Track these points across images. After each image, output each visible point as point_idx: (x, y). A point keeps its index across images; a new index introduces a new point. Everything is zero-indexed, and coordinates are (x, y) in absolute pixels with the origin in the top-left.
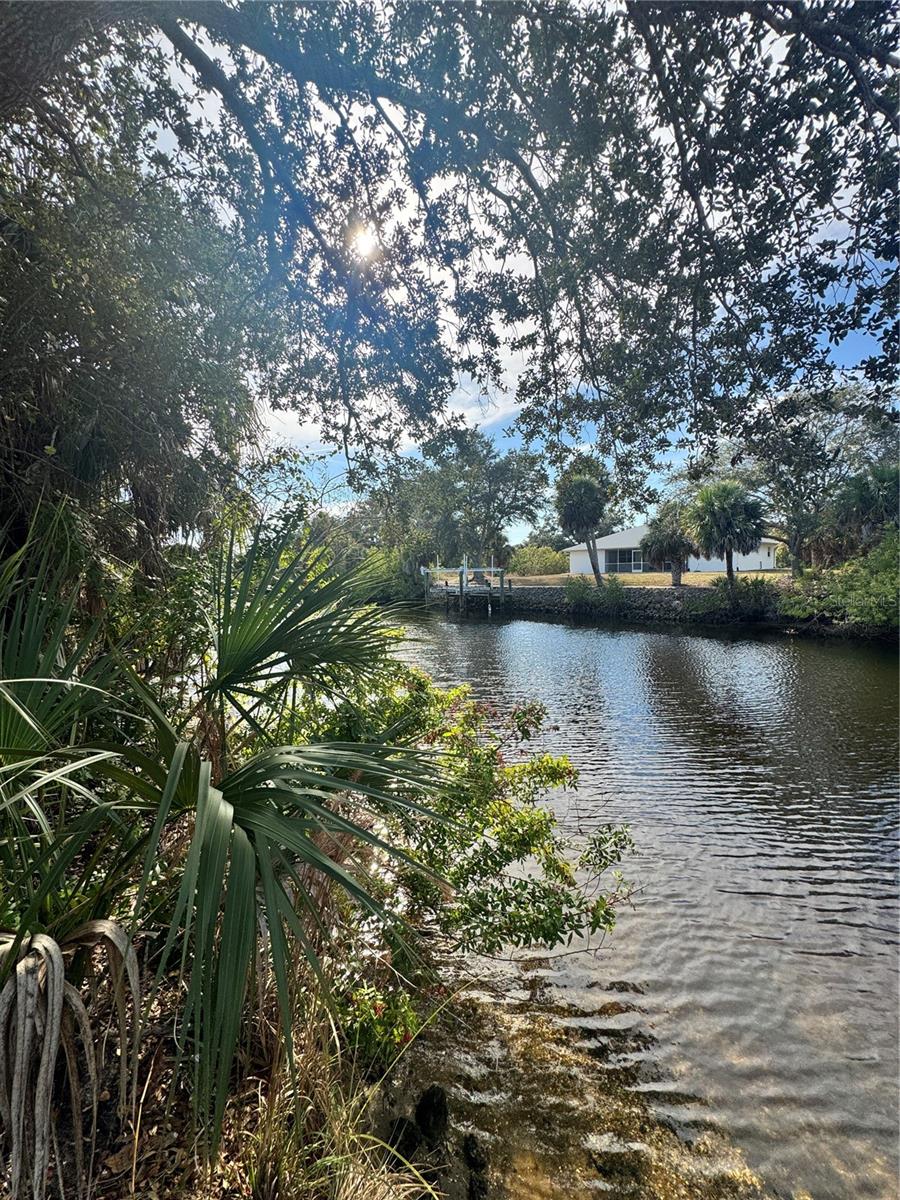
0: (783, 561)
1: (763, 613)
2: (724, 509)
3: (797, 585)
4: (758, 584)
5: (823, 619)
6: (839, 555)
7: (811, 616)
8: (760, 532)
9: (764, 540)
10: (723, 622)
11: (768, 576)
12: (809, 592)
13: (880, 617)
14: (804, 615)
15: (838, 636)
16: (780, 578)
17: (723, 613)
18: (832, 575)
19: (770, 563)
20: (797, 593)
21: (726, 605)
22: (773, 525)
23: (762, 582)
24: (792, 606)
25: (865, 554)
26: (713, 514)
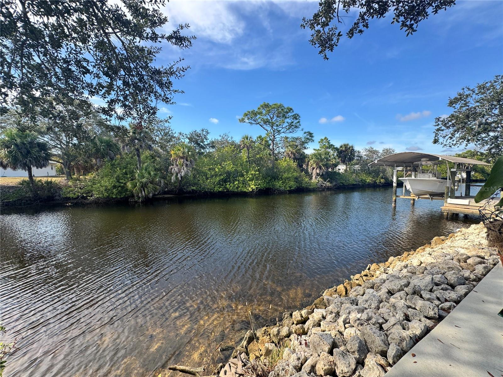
0: (61, 172)
1: (53, 197)
2: (24, 144)
3: (70, 183)
4: (48, 183)
5: (83, 197)
6: (87, 170)
7: (78, 196)
8: (48, 157)
9: (50, 162)
10: (28, 204)
11: (54, 179)
12: (75, 186)
13: (106, 194)
14: (75, 196)
15: (90, 204)
16: (61, 180)
17: (27, 199)
18: (85, 178)
19: (54, 173)
20: (70, 187)
21: (30, 194)
22: (55, 155)
23: (51, 182)
24: (69, 193)
25: (97, 170)
26: (16, 145)
